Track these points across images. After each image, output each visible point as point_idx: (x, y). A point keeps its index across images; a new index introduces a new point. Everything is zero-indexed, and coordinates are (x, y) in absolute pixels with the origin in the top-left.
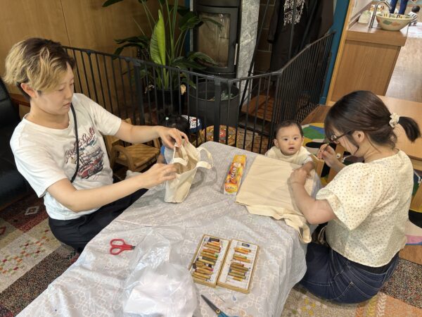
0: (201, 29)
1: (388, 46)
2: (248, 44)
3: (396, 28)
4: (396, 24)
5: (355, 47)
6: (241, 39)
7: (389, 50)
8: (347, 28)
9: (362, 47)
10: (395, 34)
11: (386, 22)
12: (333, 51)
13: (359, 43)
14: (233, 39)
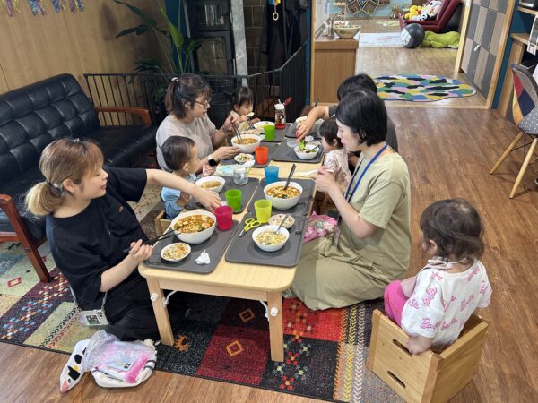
0: (200, 52)
1: (346, 50)
2: (241, 59)
3: (350, 36)
4: (349, 33)
5: (323, 54)
6: (237, 55)
7: (349, 53)
8: (314, 40)
9: (328, 54)
10: (350, 40)
11: (342, 32)
12: (307, 60)
13: (325, 51)
14: (230, 56)
